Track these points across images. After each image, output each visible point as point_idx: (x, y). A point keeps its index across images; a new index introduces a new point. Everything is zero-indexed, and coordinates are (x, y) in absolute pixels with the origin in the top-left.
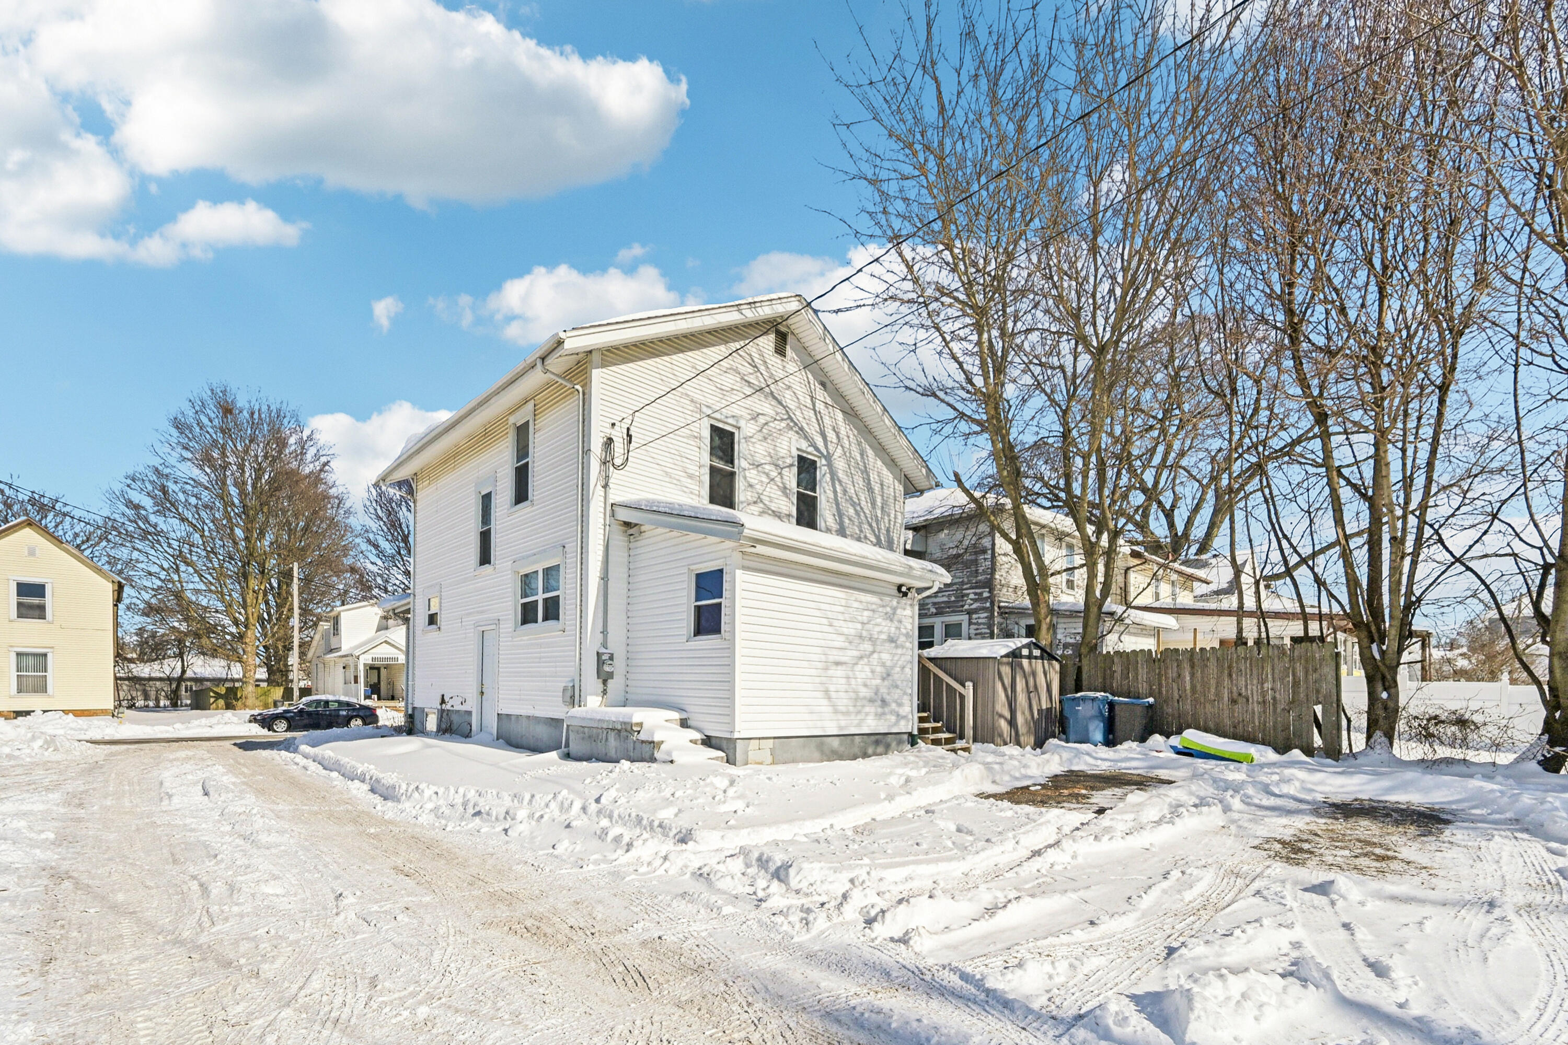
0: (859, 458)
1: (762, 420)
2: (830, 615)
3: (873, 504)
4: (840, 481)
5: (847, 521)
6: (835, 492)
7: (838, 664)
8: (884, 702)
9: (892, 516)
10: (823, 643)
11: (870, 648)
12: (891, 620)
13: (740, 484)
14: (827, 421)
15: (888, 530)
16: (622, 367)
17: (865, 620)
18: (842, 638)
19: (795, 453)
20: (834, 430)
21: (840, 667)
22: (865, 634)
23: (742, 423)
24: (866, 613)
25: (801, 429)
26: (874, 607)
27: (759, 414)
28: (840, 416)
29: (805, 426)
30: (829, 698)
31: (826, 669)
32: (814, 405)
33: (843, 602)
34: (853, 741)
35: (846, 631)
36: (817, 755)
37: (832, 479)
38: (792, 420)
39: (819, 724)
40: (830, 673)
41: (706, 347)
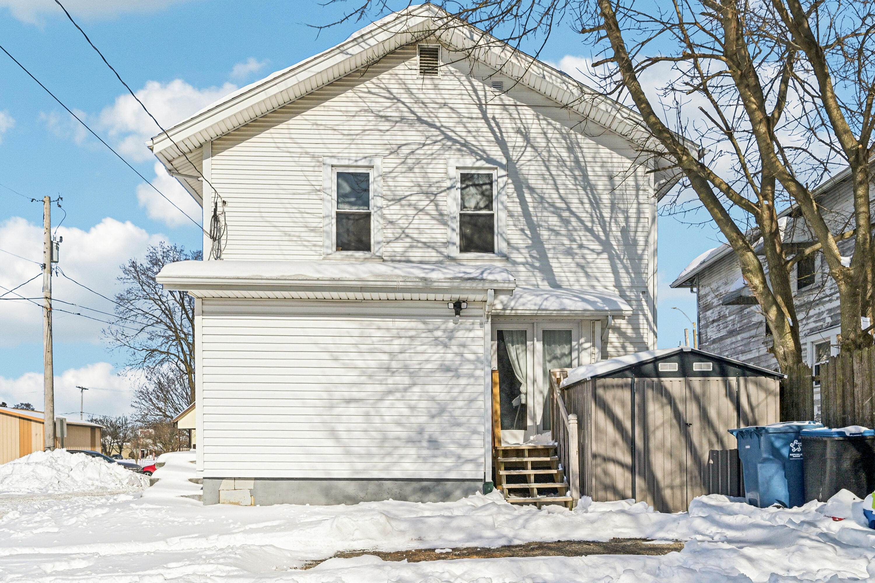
0: (565, 154)
1: (405, 151)
2: (332, 348)
3: (596, 203)
4: (532, 190)
5: (545, 234)
6: (523, 202)
7: (349, 401)
8: (433, 443)
9: (632, 211)
10: (323, 379)
11: (407, 380)
12: (446, 346)
13: (375, 223)
14: (507, 125)
15: (625, 231)
16: (235, 148)
17: (396, 348)
18: (356, 372)
19: (456, 174)
20: (518, 131)
21: (352, 405)
22: (394, 364)
23: (377, 162)
24: (396, 342)
25: (465, 144)
26: (412, 333)
27: (400, 147)
28: (528, 113)
29: (470, 139)
30: (337, 439)
31: (331, 407)
32: (484, 113)
33: (356, 333)
34: (380, 486)
35: (360, 364)
36: (323, 500)
37: (519, 189)
38: (449, 138)
39: (320, 466)
40: (336, 411)
41: (326, 100)
